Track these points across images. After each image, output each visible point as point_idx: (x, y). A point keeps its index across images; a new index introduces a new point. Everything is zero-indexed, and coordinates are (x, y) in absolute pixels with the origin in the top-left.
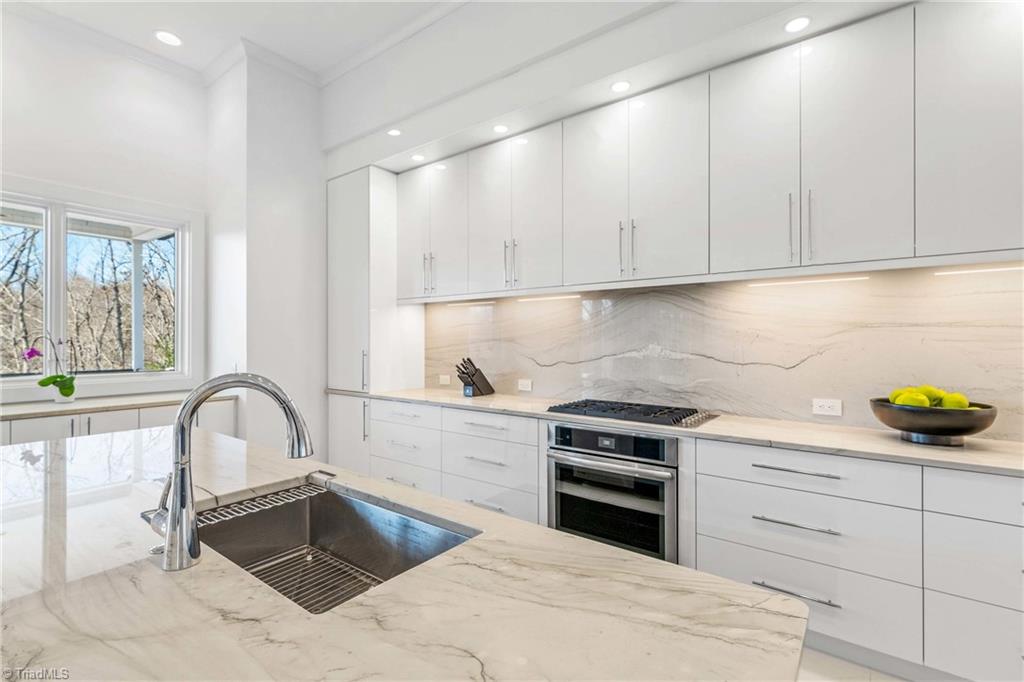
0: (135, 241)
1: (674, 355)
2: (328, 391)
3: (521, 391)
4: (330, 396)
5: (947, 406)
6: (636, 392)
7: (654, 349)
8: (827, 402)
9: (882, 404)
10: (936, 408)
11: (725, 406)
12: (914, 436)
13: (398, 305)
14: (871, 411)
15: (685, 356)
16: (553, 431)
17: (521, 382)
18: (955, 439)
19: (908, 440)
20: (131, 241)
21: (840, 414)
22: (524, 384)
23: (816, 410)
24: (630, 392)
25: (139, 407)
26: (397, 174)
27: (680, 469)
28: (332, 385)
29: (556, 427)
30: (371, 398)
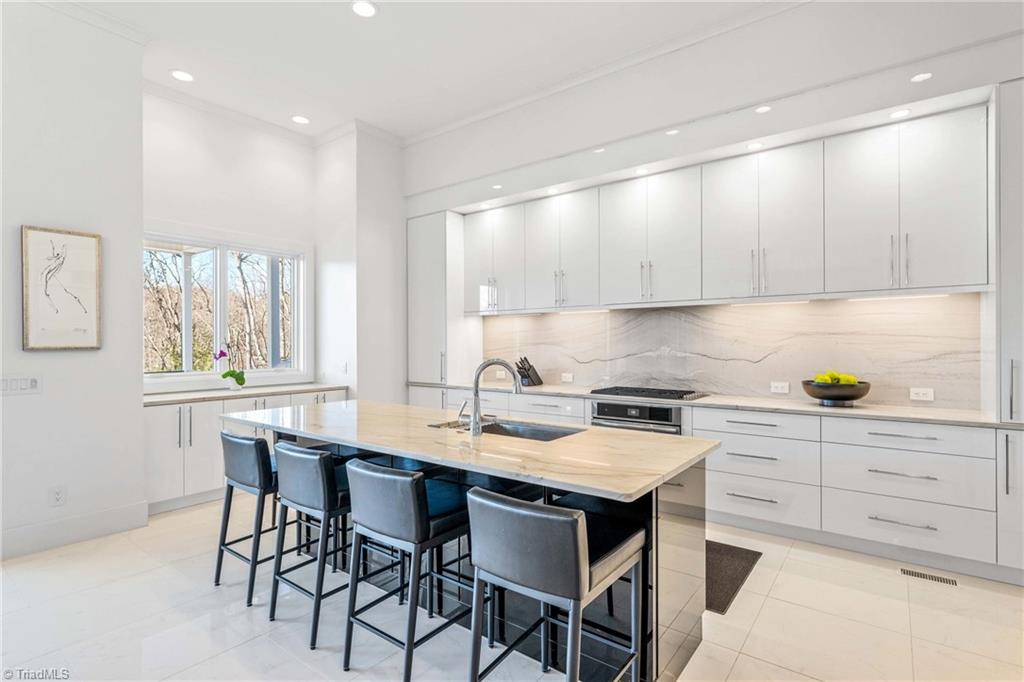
0: (185, 253)
1: (679, 354)
2: (408, 384)
3: (564, 382)
4: (410, 388)
5: (842, 382)
6: (653, 381)
7: (665, 350)
8: (780, 384)
9: (807, 384)
10: (835, 384)
11: (715, 390)
12: (825, 402)
13: (465, 316)
14: (802, 389)
15: (688, 354)
16: (596, 406)
17: (564, 375)
18: (848, 403)
19: (822, 405)
20: (181, 253)
21: (787, 391)
22: (567, 377)
23: (773, 390)
24: (648, 381)
25: (290, 393)
26: (464, 215)
27: (683, 427)
28: (411, 380)
29: (598, 404)
30: (448, 388)
